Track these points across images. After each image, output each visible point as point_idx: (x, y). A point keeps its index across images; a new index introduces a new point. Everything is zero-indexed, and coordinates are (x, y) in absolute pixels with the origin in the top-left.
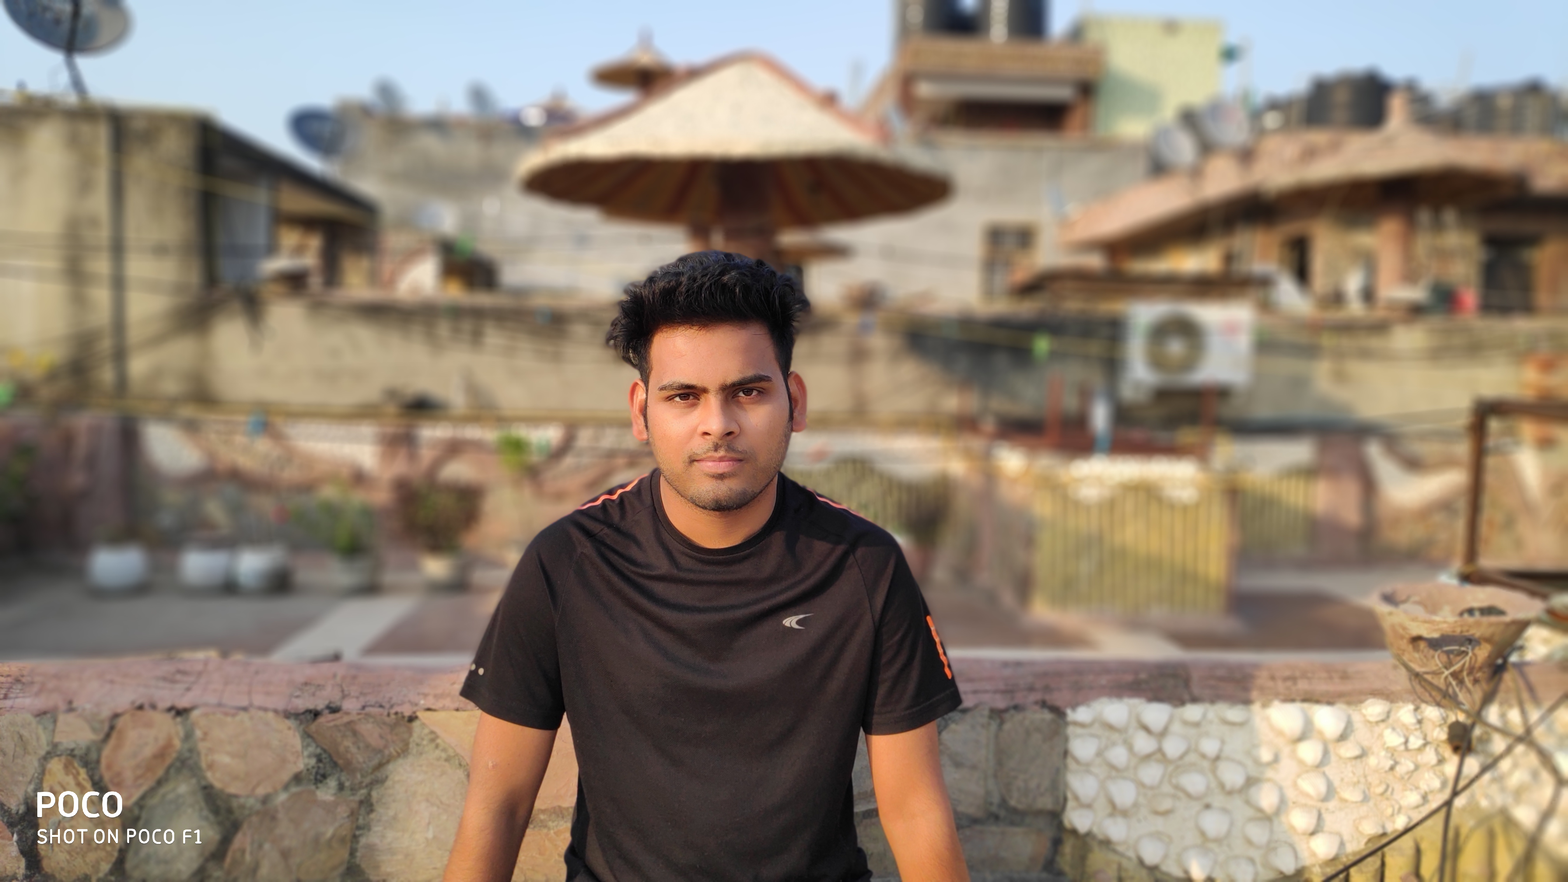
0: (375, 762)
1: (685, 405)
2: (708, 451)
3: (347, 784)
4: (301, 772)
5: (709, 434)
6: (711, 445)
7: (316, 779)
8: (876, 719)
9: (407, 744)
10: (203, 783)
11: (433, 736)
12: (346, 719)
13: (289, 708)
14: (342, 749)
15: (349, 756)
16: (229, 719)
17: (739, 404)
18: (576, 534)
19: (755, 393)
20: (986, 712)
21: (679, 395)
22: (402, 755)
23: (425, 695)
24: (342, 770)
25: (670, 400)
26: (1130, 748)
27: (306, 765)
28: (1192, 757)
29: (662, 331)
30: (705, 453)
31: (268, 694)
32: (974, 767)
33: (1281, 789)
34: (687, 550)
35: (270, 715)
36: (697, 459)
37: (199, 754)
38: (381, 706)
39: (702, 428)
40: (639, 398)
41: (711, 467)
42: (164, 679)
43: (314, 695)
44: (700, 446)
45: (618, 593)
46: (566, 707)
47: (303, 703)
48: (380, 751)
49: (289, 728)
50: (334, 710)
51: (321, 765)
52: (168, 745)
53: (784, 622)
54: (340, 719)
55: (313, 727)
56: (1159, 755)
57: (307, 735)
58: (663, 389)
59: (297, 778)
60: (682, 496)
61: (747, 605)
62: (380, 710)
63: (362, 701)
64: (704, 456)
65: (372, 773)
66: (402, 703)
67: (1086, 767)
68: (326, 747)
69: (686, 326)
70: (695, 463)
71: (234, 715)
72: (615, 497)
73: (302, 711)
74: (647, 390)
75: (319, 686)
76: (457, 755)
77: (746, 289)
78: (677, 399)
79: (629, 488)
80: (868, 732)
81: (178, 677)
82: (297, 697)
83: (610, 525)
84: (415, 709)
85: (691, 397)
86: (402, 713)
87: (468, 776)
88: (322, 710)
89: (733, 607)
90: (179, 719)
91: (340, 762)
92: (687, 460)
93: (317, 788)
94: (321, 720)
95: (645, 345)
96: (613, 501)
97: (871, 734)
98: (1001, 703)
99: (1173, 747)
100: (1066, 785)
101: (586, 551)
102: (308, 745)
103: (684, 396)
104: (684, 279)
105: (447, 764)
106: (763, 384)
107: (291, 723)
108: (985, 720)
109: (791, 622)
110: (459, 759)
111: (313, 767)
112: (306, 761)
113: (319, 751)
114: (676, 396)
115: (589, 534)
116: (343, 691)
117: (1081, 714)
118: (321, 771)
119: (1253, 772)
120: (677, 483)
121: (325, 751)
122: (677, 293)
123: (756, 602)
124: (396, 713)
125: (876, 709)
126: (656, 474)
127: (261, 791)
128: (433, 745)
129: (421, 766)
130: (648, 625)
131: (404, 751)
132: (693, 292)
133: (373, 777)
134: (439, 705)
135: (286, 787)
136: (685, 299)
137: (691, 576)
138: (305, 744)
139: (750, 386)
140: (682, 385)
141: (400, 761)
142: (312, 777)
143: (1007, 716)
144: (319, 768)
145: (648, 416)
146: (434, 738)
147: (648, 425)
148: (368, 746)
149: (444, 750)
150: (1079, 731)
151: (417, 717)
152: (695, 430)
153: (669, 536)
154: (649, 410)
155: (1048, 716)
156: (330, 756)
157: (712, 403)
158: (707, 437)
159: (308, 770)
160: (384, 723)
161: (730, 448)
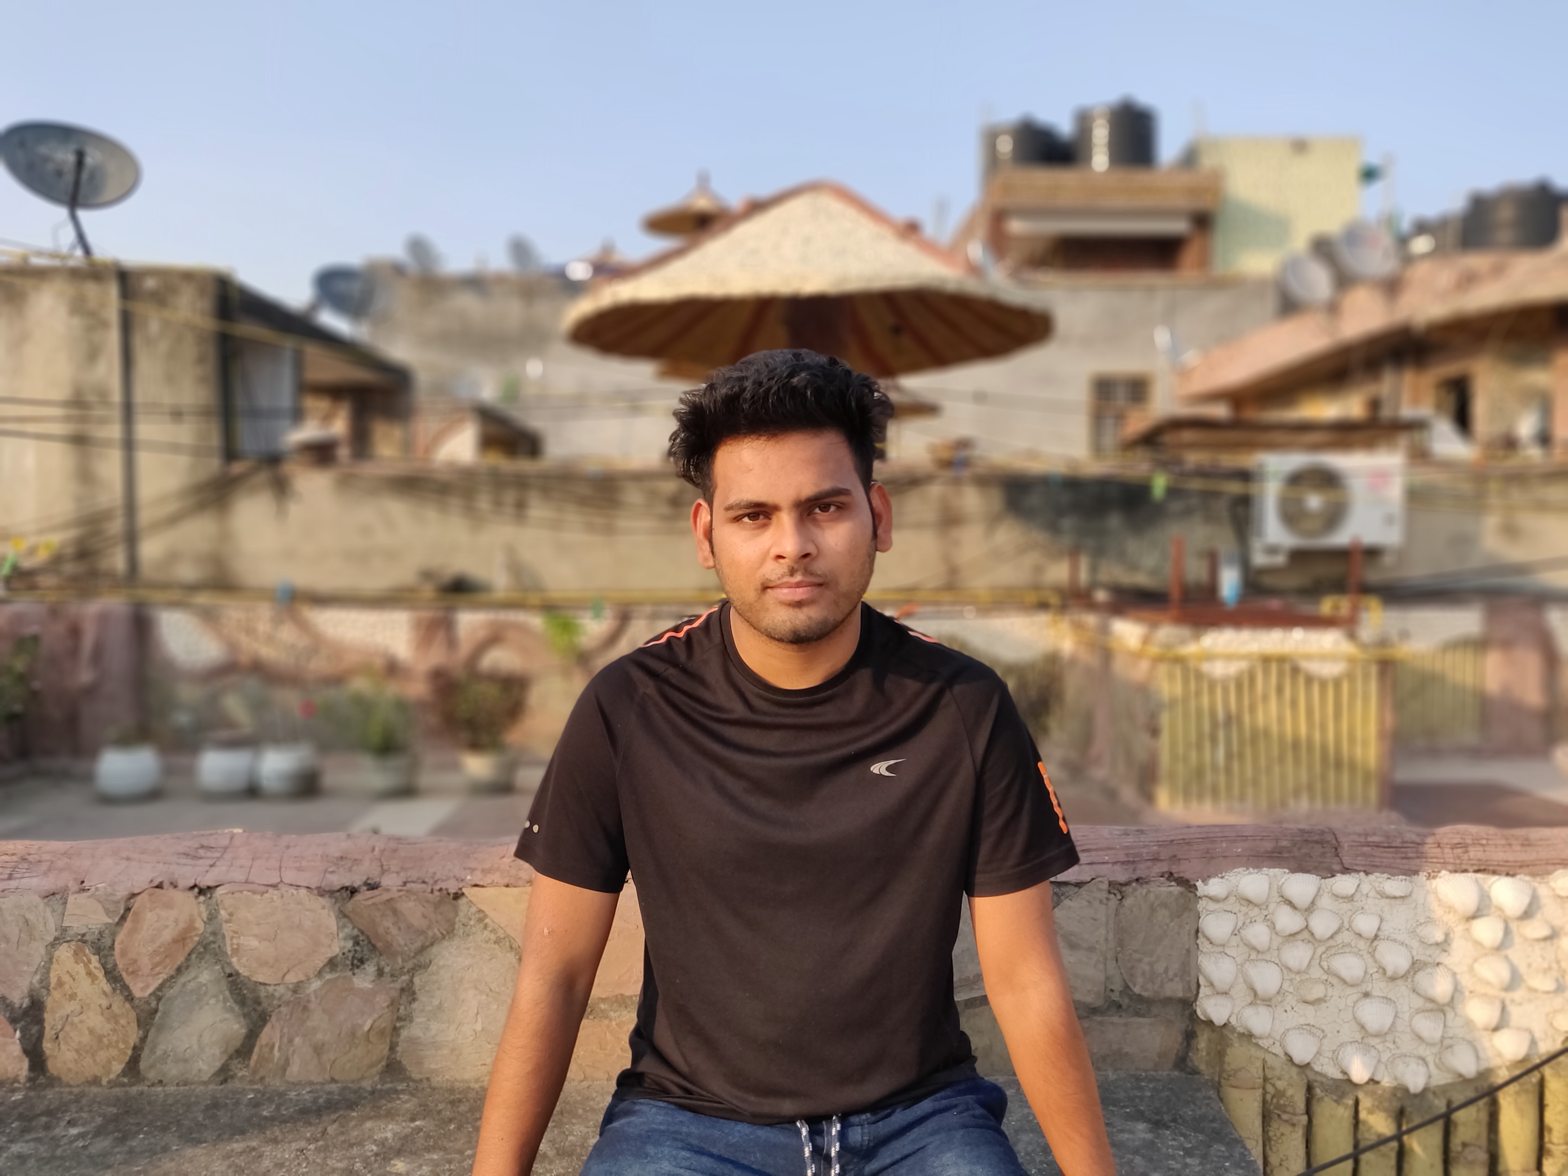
0: (418, 944)
1: (755, 526)
2: (783, 576)
3: (387, 969)
4: (336, 957)
5: (783, 558)
6: (786, 570)
7: (352, 964)
8: (979, 878)
9: (453, 924)
10: (228, 971)
11: (481, 915)
12: (386, 896)
13: (323, 885)
14: (381, 930)
15: (389, 938)
16: (258, 897)
17: (815, 522)
18: (638, 675)
19: (832, 509)
20: (1105, 886)
21: (748, 515)
22: (447, 937)
23: (473, 870)
24: (381, 955)
25: (738, 521)
26: (1272, 926)
27: (341, 948)
28: (1345, 937)
29: (725, 444)
30: (779, 579)
31: (300, 869)
32: (1091, 949)
33: (1454, 974)
34: (761, 691)
35: (303, 892)
36: (771, 585)
37: (224, 937)
38: (424, 882)
39: (775, 551)
40: (703, 520)
41: (785, 594)
42: (186, 855)
43: (350, 870)
44: (773, 571)
45: (686, 738)
46: (631, 866)
47: (338, 880)
48: (422, 932)
49: (324, 908)
50: (372, 886)
51: (358, 948)
52: (190, 927)
53: (872, 769)
54: (379, 896)
55: (350, 906)
56: (1305, 934)
57: (342, 915)
58: (729, 508)
59: (332, 964)
60: (755, 628)
61: (830, 748)
62: (424, 886)
63: (403, 876)
64: (779, 582)
65: (414, 957)
66: (448, 879)
67: (1221, 947)
68: (362, 928)
69: (752, 437)
70: (769, 590)
71: (262, 894)
72: (681, 635)
73: (338, 887)
74: (711, 511)
75: (356, 860)
76: (508, 936)
77: (819, 392)
78: (746, 520)
79: (696, 624)
80: (971, 894)
81: (202, 852)
82: (333, 872)
83: (675, 665)
84: (461, 885)
85: (761, 517)
86: (447, 889)
87: (520, 960)
88: (360, 886)
89: (813, 752)
90: (202, 898)
91: (379, 945)
92: (759, 587)
93: (354, 974)
94: (358, 897)
95: (708, 461)
96: (679, 639)
97: (973, 896)
98: (1121, 876)
99: (1322, 925)
100: (1199, 969)
101: (649, 691)
102: (344, 926)
103: (753, 516)
104: (748, 384)
105: (497, 946)
106: (842, 499)
107: (325, 901)
108: (1104, 895)
109: (879, 768)
110: (510, 941)
111: (349, 951)
112: (342, 943)
113: (356, 932)
114: (744, 516)
115: (652, 674)
116: (382, 866)
117: (1214, 887)
118: (358, 956)
119: (1421, 954)
120: (749, 614)
121: (362, 933)
122: (741, 400)
123: (839, 745)
124: (440, 890)
125: (979, 867)
126: (725, 605)
127: (292, 978)
128: (482, 925)
129: (468, 949)
130: (720, 773)
131: (449, 932)
132: (759, 398)
133: (415, 961)
134: (487, 880)
135: (320, 974)
136: (750, 407)
137: (767, 719)
138: (341, 924)
139: (827, 500)
140: (750, 503)
141: (445, 943)
142: (349, 962)
143: (1128, 890)
144: (356, 951)
145: (714, 541)
146: (482, 917)
147: (714, 550)
148: (410, 927)
149: (494, 931)
150: (1212, 906)
151: (463, 894)
152: (768, 552)
153: (741, 676)
154: (715, 534)
155: (1176, 889)
156: (368, 937)
157: (786, 520)
158: (781, 561)
159: (344, 954)
160: (428, 901)
161: (807, 572)
